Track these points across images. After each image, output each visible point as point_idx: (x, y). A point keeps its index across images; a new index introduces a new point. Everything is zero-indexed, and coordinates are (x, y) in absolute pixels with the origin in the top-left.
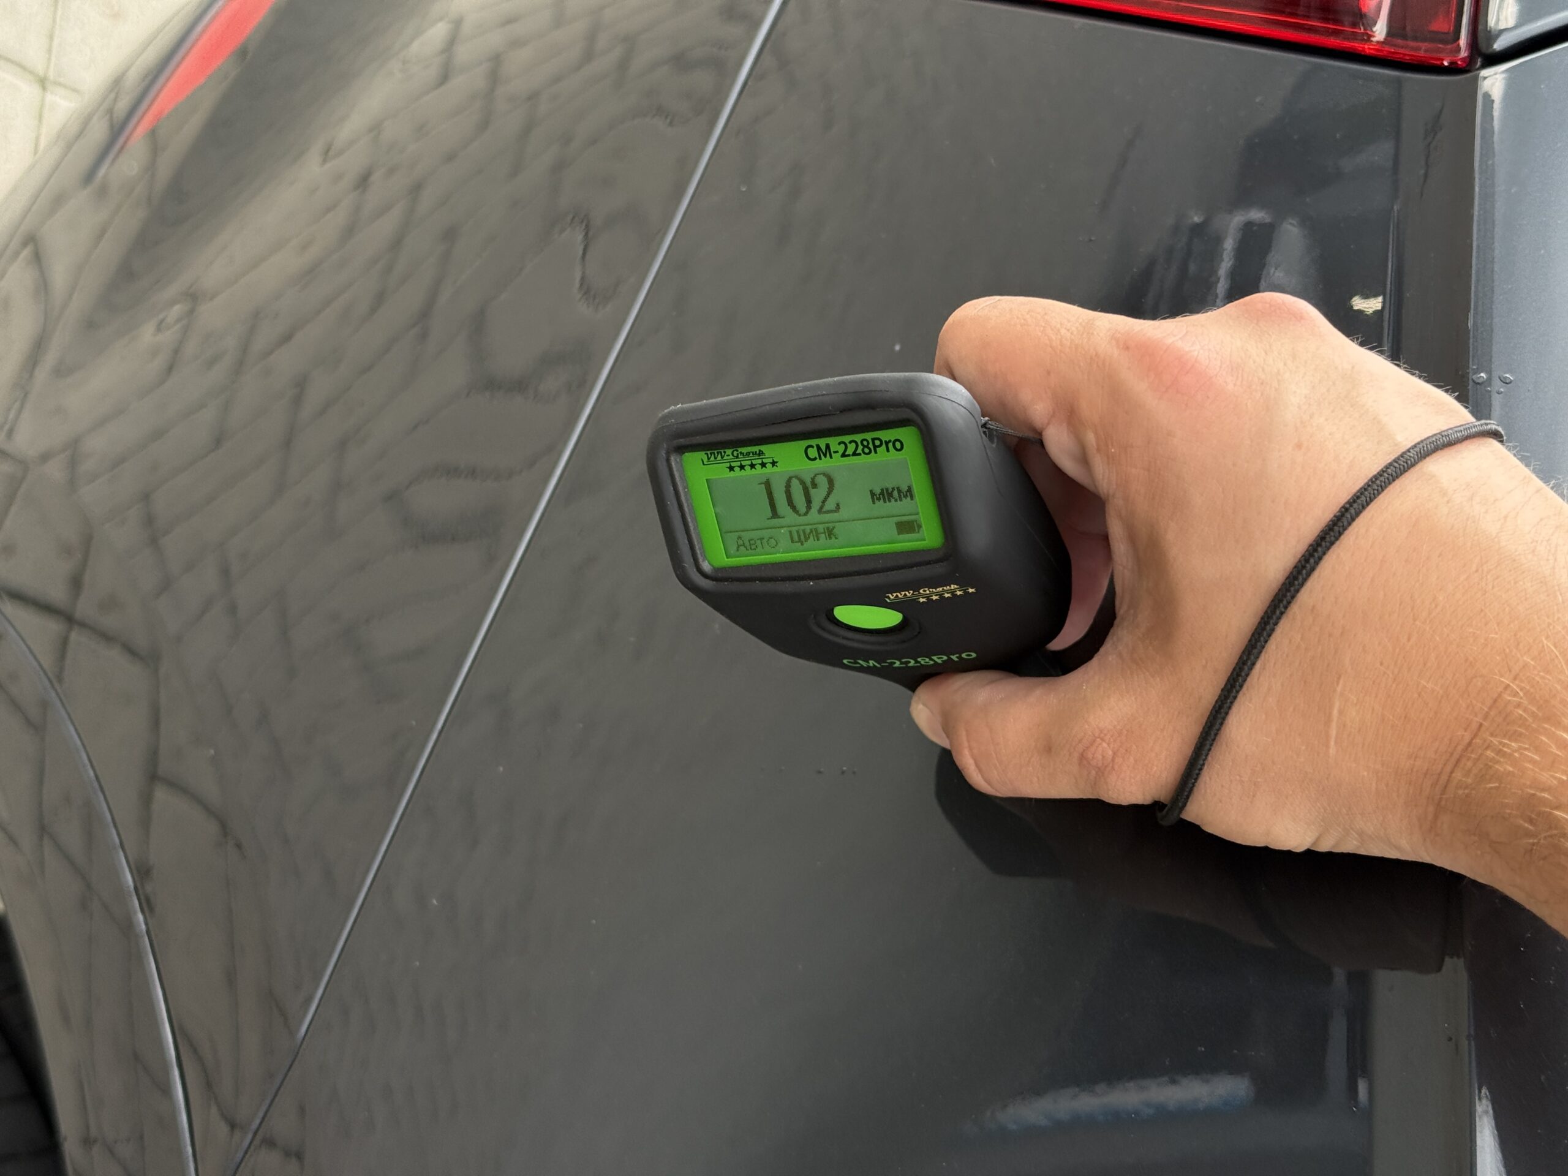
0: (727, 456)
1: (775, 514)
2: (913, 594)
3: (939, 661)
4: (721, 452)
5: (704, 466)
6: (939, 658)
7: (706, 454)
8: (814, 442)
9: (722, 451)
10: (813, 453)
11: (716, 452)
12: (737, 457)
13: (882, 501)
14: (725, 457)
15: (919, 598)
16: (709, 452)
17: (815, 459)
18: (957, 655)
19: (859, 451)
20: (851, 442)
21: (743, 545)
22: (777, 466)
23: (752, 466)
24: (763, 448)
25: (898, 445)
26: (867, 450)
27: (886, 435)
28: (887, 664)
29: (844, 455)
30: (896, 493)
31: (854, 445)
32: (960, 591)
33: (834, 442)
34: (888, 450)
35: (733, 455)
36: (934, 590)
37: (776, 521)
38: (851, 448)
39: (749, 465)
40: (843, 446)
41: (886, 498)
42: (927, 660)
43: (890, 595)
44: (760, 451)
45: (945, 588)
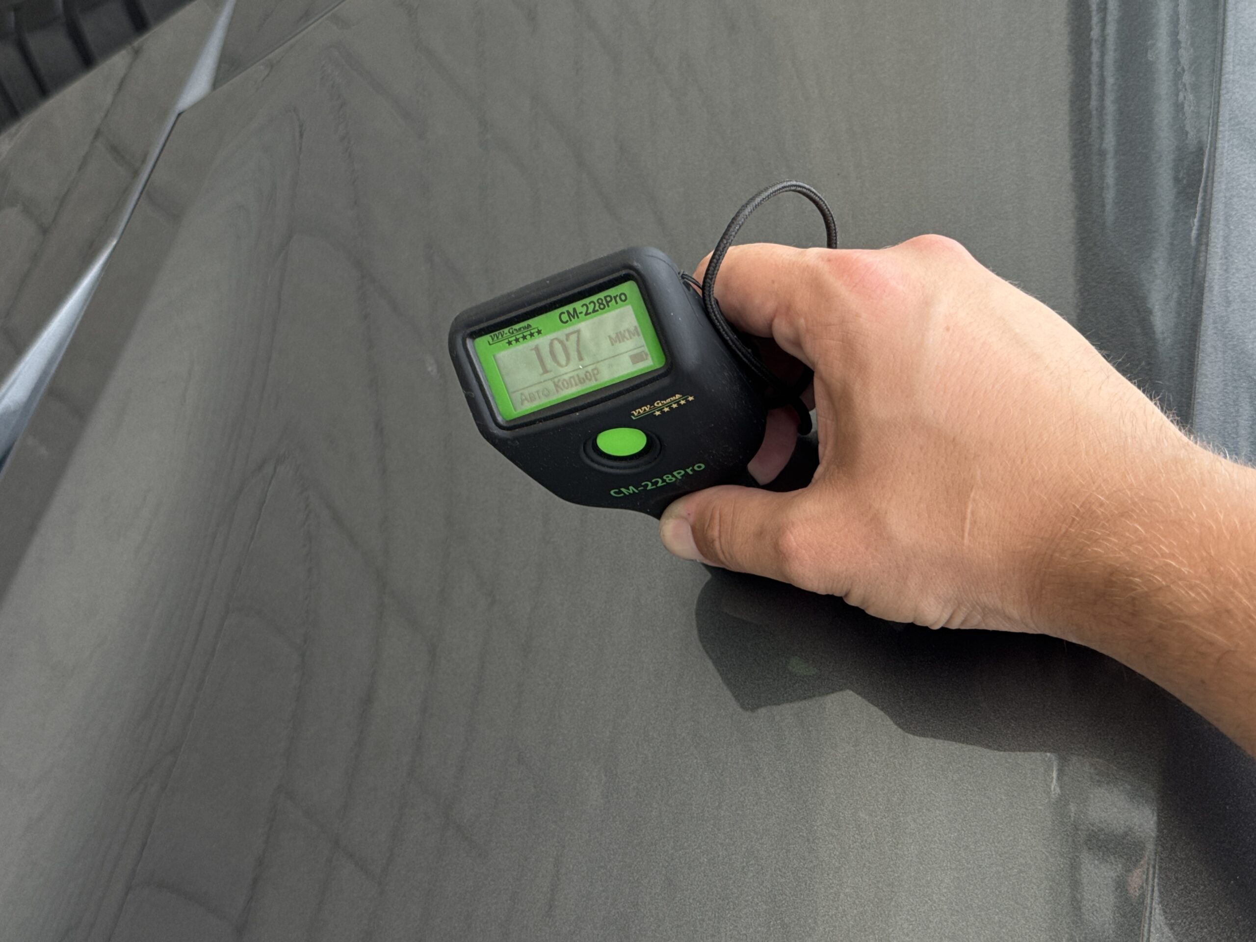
0: (506, 334)
1: (546, 371)
2: (650, 408)
3: (680, 478)
4: (501, 333)
5: (492, 346)
6: (679, 473)
7: (491, 336)
8: (564, 309)
9: (501, 331)
10: (565, 317)
11: (497, 333)
12: (513, 333)
13: (618, 342)
14: (505, 335)
15: (655, 412)
16: (492, 334)
17: (567, 322)
18: (691, 468)
19: (597, 308)
20: (590, 303)
21: (526, 399)
22: (541, 333)
23: (524, 338)
24: (530, 322)
25: (623, 297)
26: (602, 306)
27: (612, 292)
28: (642, 488)
29: (587, 314)
30: (627, 335)
31: (592, 305)
32: (683, 400)
33: (578, 305)
34: (617, 303)
35: (509, 332)
36: (664, 402)
37: (547, 376)
38: (591, 307)
39: (522, 337)
40: (585, 307)
41: (621, 340)
42: (670, 476)
43: (634, 412)
44: (528, 325)
45: (672, 399)
